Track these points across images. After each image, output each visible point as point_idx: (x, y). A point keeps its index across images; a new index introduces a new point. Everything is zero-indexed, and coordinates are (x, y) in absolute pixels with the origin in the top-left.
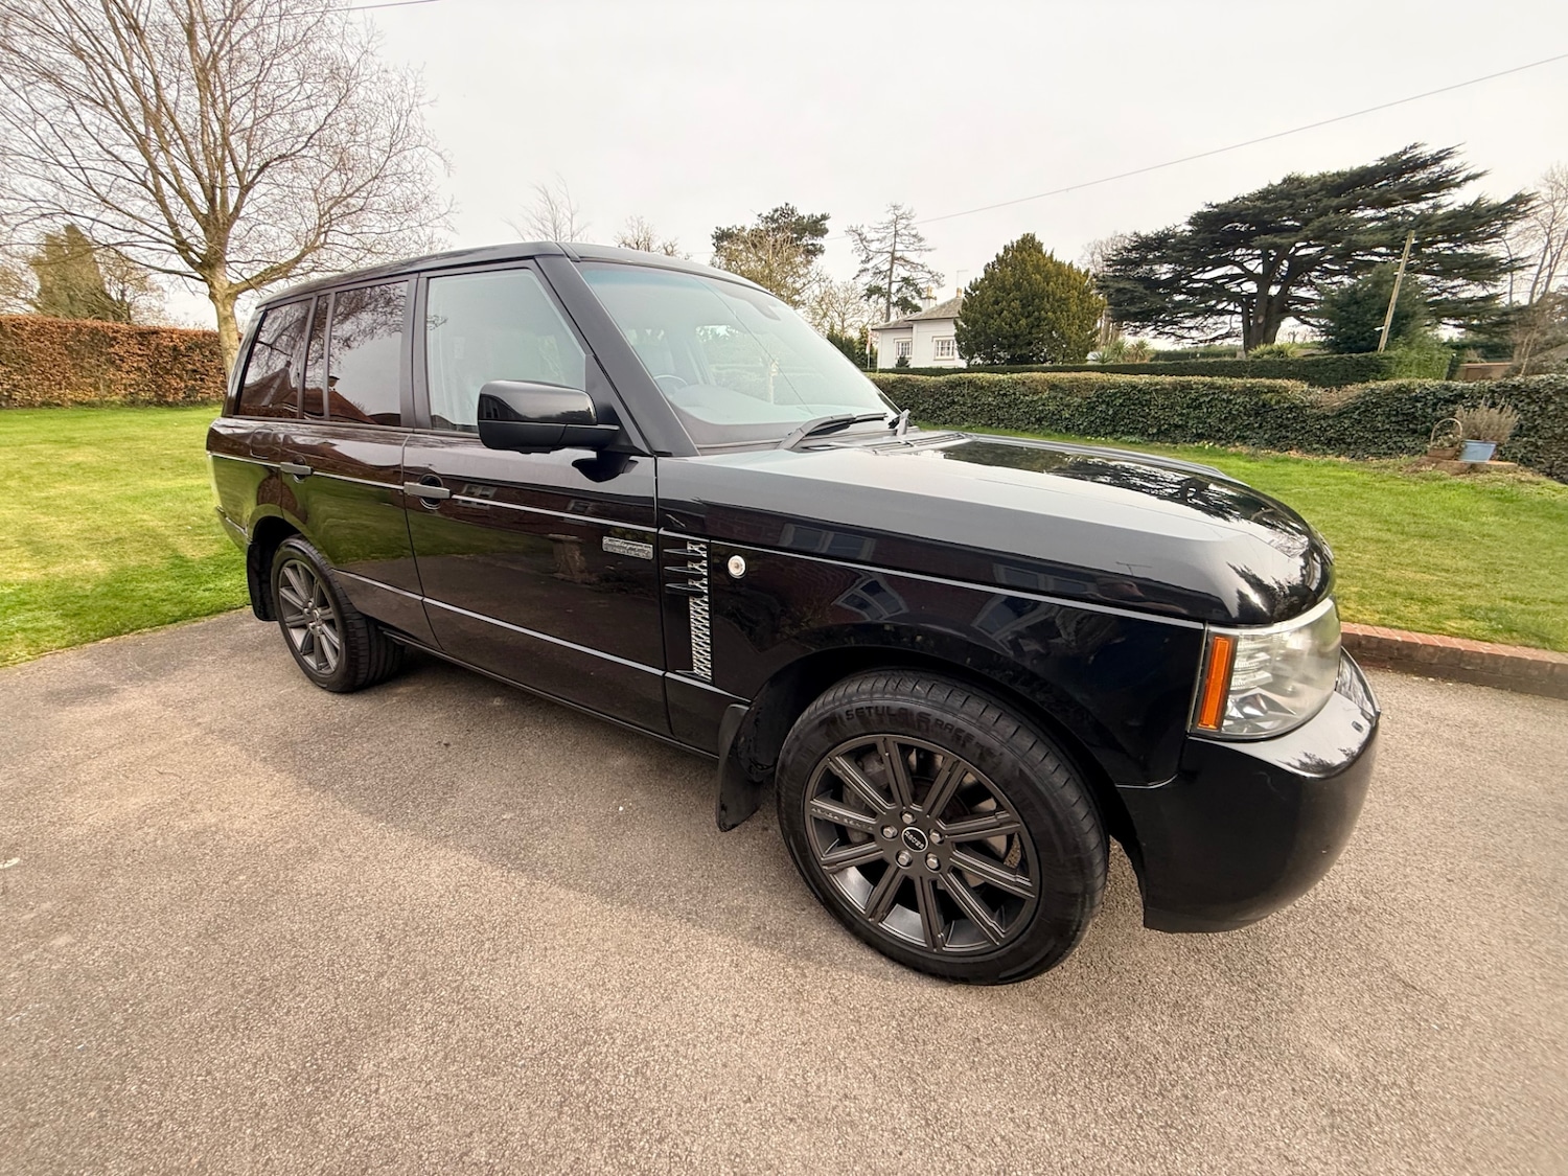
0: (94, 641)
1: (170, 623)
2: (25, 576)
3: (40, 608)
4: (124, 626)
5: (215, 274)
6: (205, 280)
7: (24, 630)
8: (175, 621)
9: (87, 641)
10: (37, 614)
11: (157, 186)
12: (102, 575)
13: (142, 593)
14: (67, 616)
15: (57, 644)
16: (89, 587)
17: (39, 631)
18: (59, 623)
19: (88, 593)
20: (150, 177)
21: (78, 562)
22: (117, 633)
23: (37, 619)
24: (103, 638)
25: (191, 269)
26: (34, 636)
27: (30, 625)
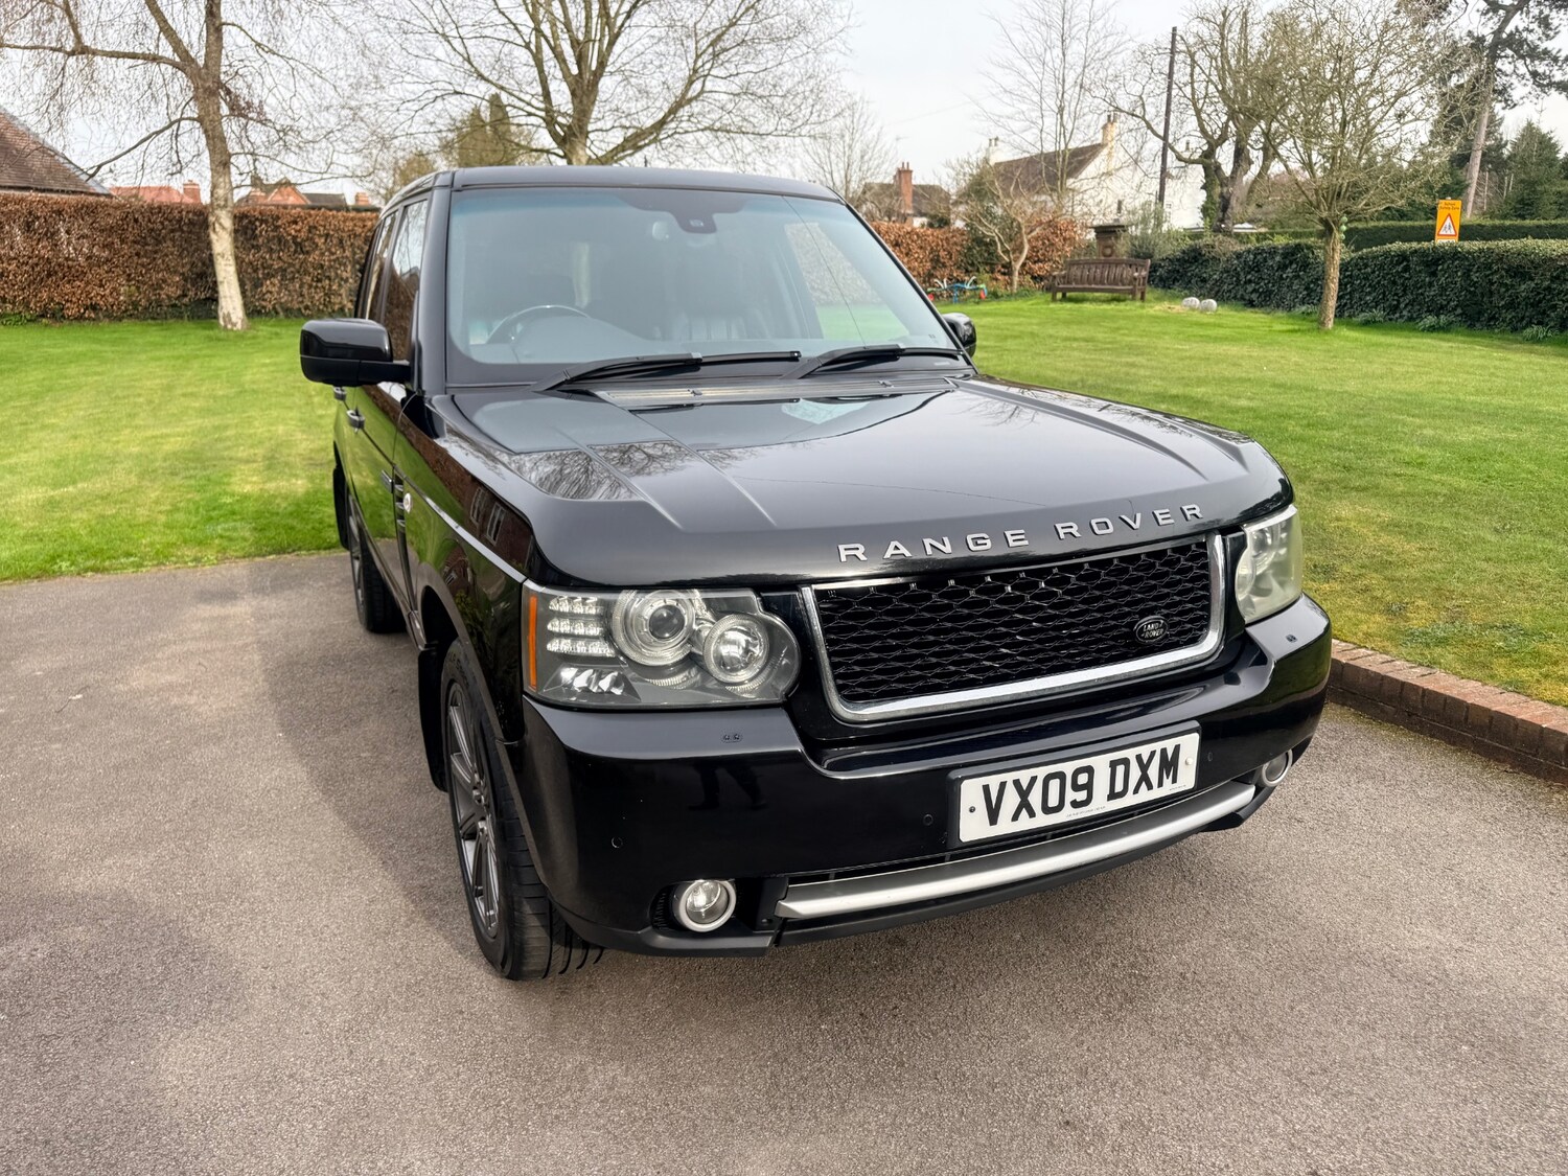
0: (264, 556)
1: (325, 549)
2: (247, 488)
3: (243, 519)
4: (289, 545)
5: (574, 148)
6: (565, 157)
7: (221, 537)
8: (329, 548)
9: (259, 555)
10: (238, 524)
11: (539, 47)
12: (299, 495)
13: (317, 517)
14: (255, 529)
15: (238, 554)
16: (284, 505)
17: (230, 539)
18: (247, 534)
19: (280, 510)
20: (533, 39)
21: (288, 481)
22: (281, 550)
23: (235, 529)
24: (270, 554)
25: (554, 145)
26: (225, 543)
27: (228, 534)
